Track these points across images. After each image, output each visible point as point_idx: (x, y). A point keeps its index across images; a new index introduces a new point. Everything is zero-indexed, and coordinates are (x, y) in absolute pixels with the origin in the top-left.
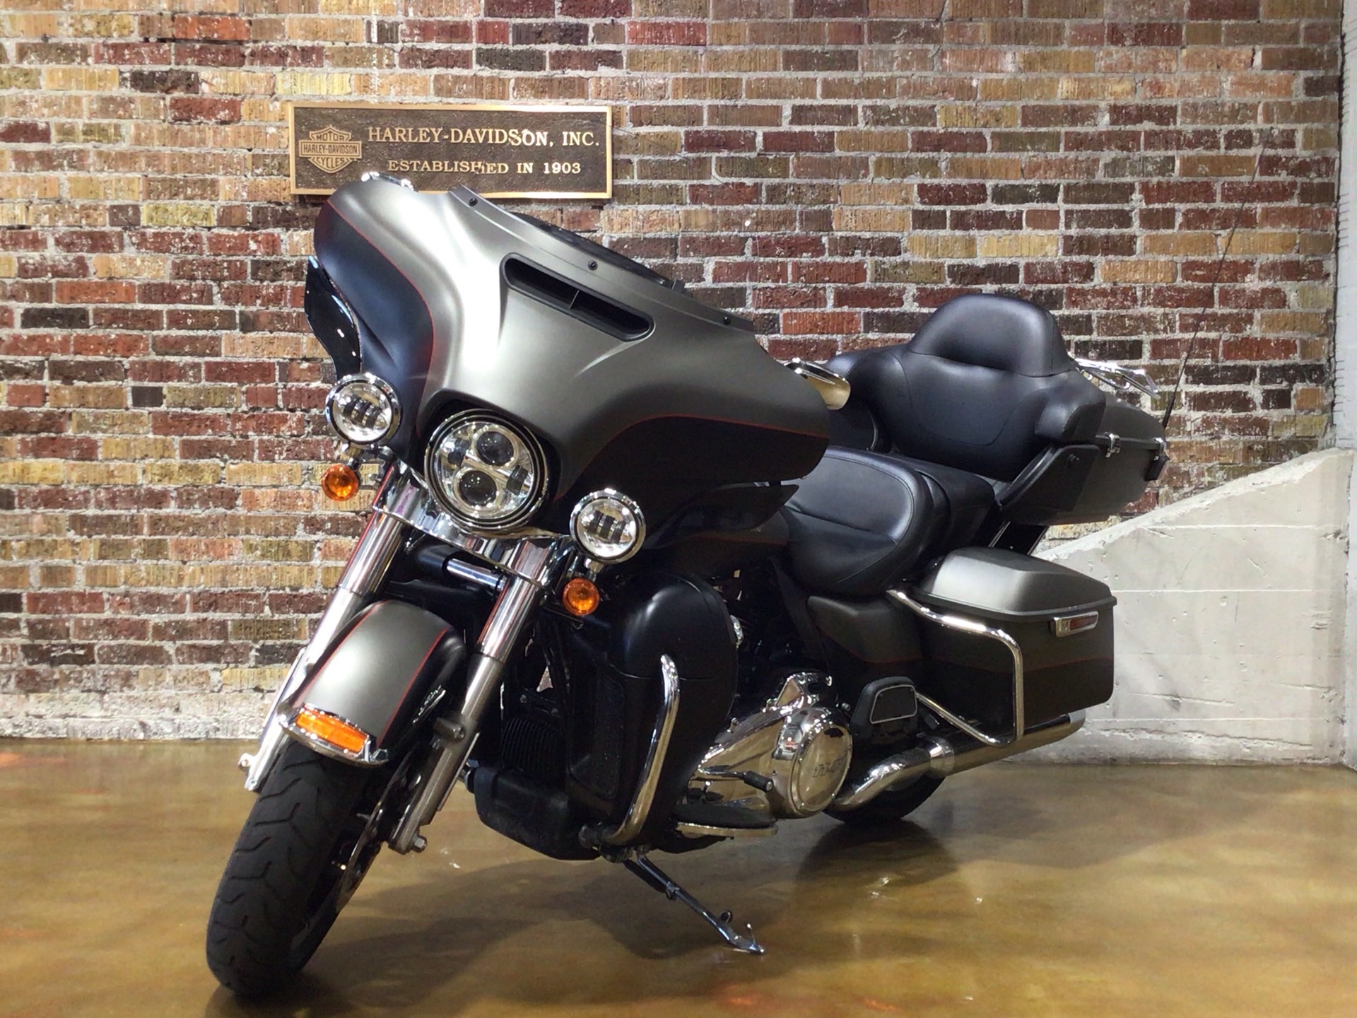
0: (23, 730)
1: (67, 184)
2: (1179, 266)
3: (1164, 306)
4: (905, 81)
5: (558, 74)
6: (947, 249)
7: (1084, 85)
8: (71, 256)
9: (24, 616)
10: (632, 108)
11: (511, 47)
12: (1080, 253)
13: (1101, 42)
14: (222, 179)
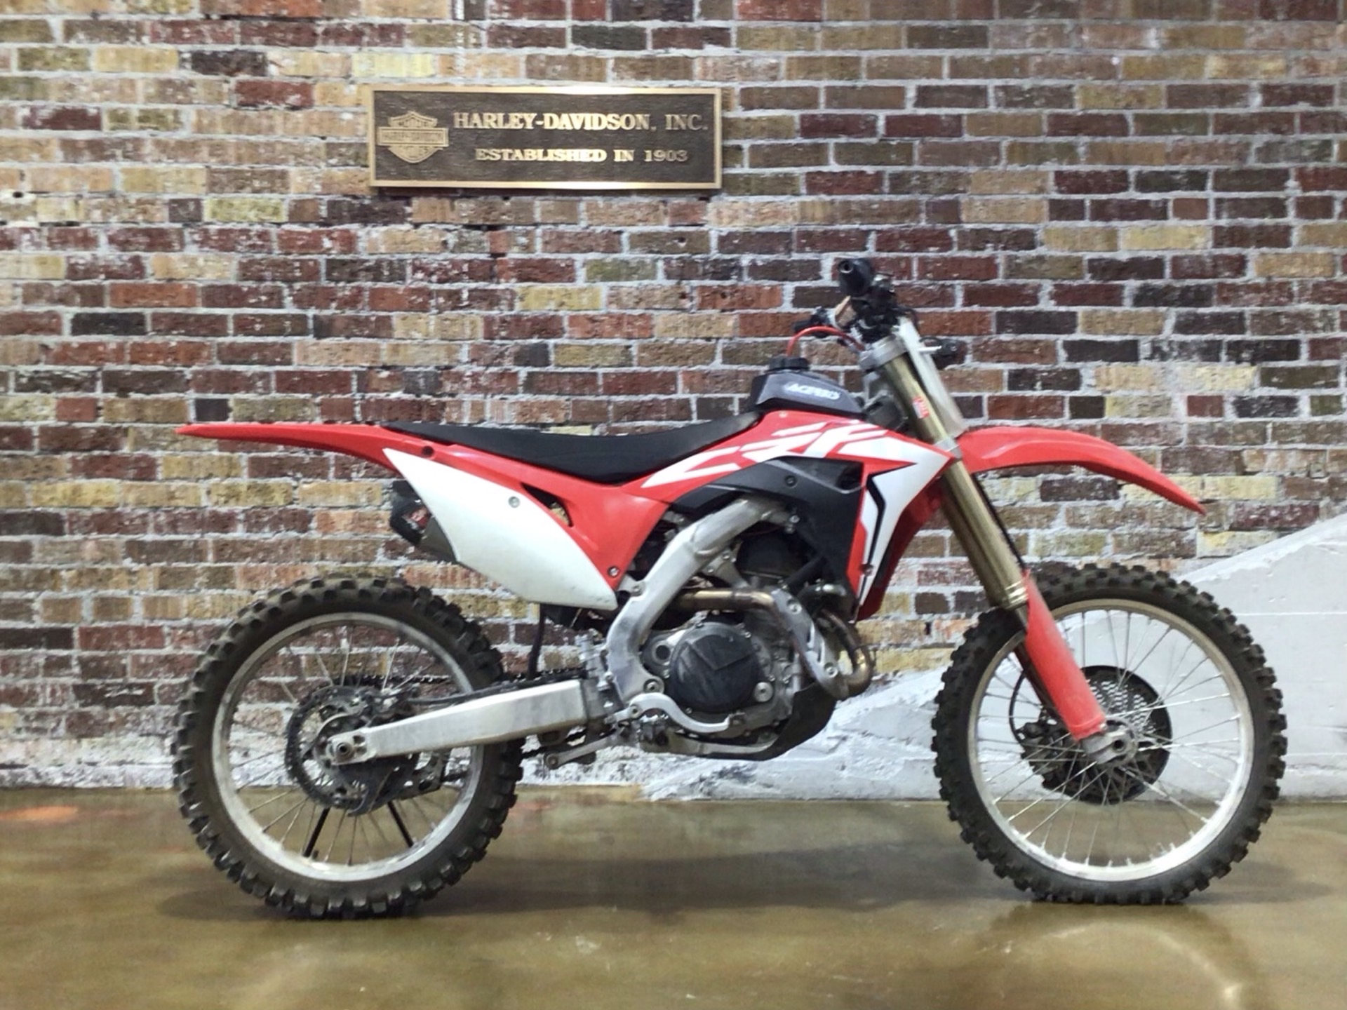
0: (75, 779)
1: (121, 177)
2: (1338, 259)
3: (1323, 302)
4: (1039, 60)
5: (661, 53)
6: (1088, 243)
7: (1233, 63)
8: (127, 256)
9: (75, 652)
10: (743, 90)
11: (610, 24)
12: (1231, 245)
13: (1250, 16)
14: (293, 170)
